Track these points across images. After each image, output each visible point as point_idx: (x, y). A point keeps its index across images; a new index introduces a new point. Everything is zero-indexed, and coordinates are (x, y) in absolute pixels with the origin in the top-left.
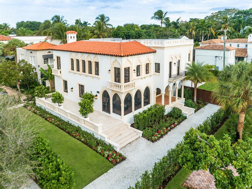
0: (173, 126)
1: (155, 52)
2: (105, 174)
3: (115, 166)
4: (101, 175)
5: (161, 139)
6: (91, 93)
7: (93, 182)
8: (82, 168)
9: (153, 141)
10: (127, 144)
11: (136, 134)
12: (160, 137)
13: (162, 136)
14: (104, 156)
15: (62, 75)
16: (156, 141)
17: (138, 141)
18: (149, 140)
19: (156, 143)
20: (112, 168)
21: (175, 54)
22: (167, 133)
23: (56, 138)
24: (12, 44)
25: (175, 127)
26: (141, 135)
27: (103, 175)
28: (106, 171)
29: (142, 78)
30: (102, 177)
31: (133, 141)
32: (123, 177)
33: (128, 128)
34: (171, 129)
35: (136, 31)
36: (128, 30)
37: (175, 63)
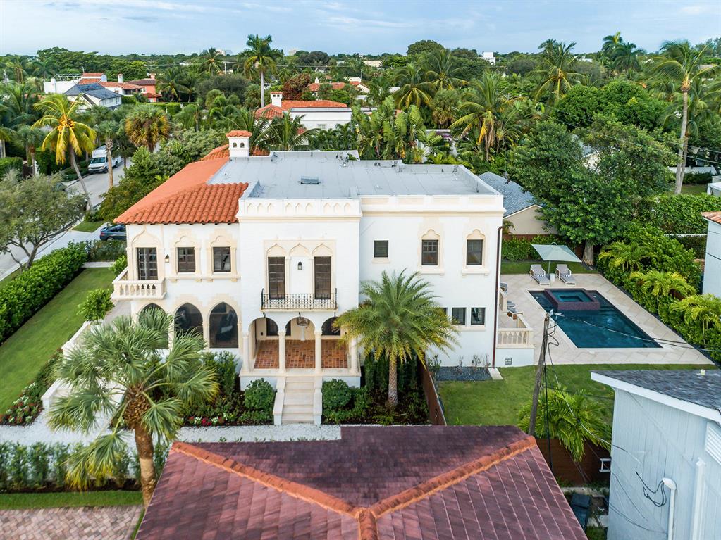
0: (196, 420)
29: (197, 280)
35: (630, 108)
36: (600, 103)
37: (300, 264)
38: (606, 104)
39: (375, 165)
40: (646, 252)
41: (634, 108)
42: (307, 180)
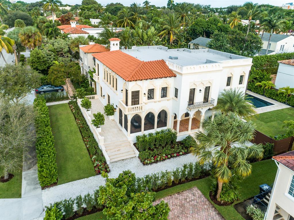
0: (175, 155)
1: (175, 76)
2: (85, 179)
3: (97, 175)
4: (82, 179)
5: (155, 164)
6: (113, 105)
7: (73, 182)
8: (73, 169)
9: (144, 164)
10: (120, 160)
11: (133, 153)
12: (154, 162)
13: (156, 162)
14: (94, 164)
15: (99, 81)
16: (147, 164)
17: (131, 159)
18: (141, 161)
19: (146, 167)
20: (94, 176)
21: (202, 80)
22: (164, 160)
23: (72, 139)
24: (77, 41)
25: (178, 156)
26: (137, 155)
27: (84, 179)
28: (87, 177)
29: (155, 102)
30: (82, 181)
31: (127, 159)
32: (96, 186)
33: (130, 146)
34: (171, 157)
35: (219, 27)
36: (208, 25)
37: (200, 90)
38: (211, 26)
39: (178, 50)
40: (255, 76)
41: (221, 27)
42: (174, 57)
